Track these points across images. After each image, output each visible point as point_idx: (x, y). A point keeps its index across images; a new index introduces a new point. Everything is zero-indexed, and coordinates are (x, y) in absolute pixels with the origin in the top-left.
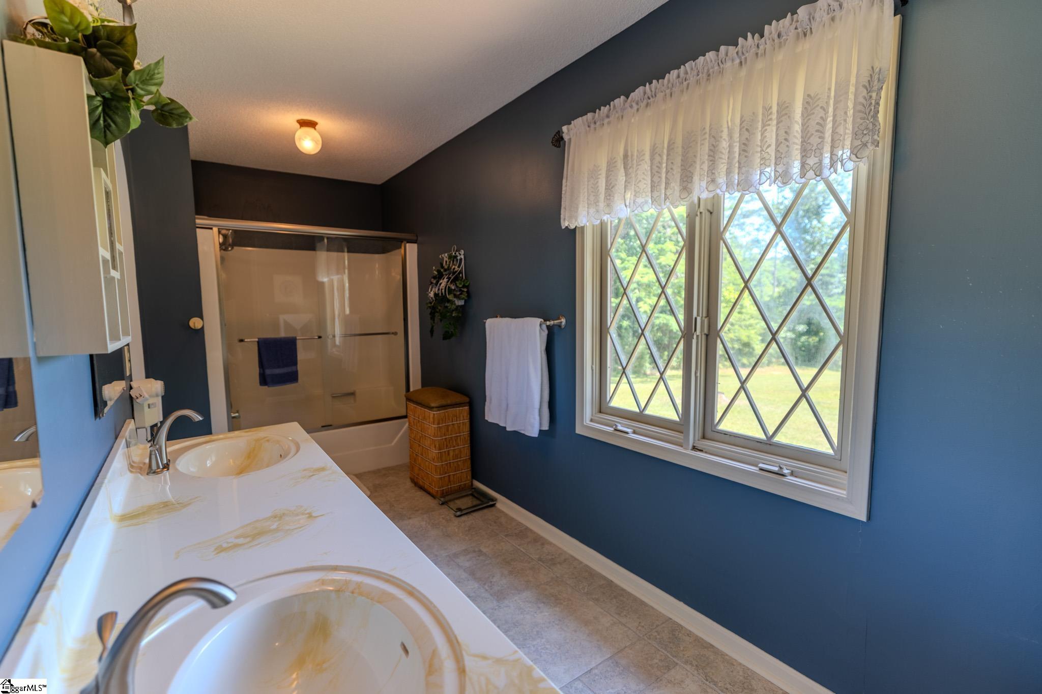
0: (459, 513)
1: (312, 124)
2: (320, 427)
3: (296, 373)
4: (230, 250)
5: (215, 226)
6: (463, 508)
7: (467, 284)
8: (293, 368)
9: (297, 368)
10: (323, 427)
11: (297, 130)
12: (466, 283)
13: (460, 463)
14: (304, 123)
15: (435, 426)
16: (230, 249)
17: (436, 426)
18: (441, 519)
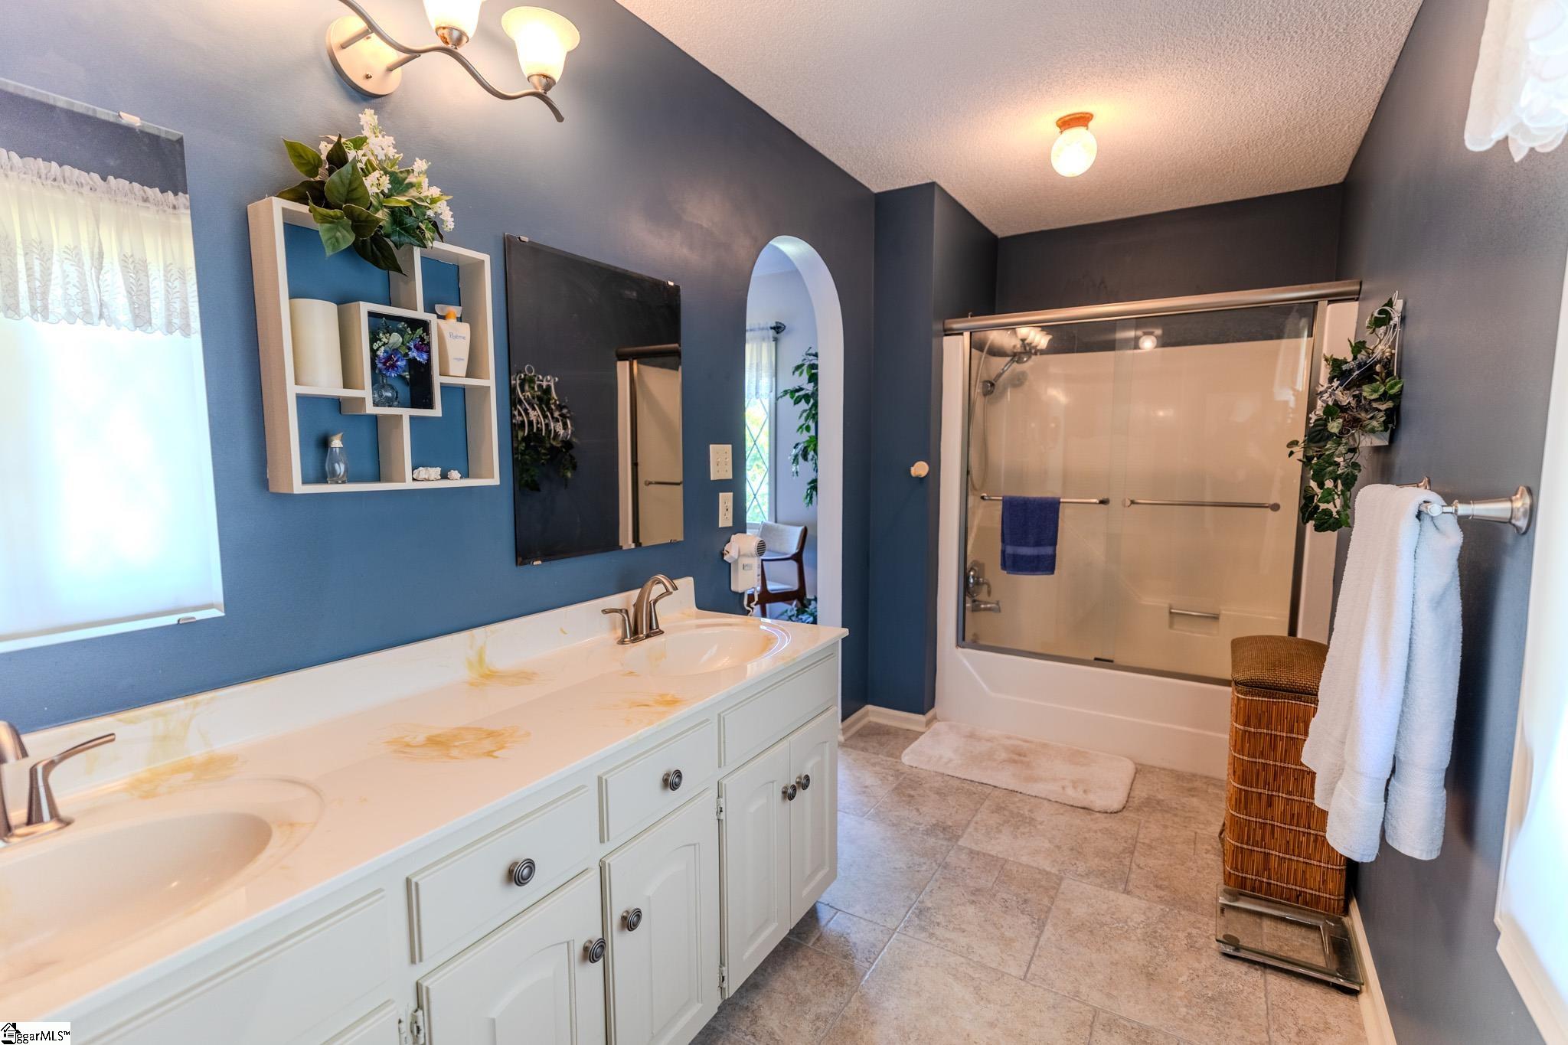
0: (1229, 950)
1: (1081, 120)
2: (1093, 659)
3: (1052, 558)
4: (1027, 360)
5: (966, 330)
6: (1244, 942)
7: (1392, 392)
8: (1048, 550)
9: (1055, 550)
10: (1096, 659)
11: (1055, 140)
12: (1392, 387)
13: (1304, 839)
14: (1067, 123)
15: (1238, 726)
16: (1025, 359)
17: (1242, 727)
18: (1181, 935)
